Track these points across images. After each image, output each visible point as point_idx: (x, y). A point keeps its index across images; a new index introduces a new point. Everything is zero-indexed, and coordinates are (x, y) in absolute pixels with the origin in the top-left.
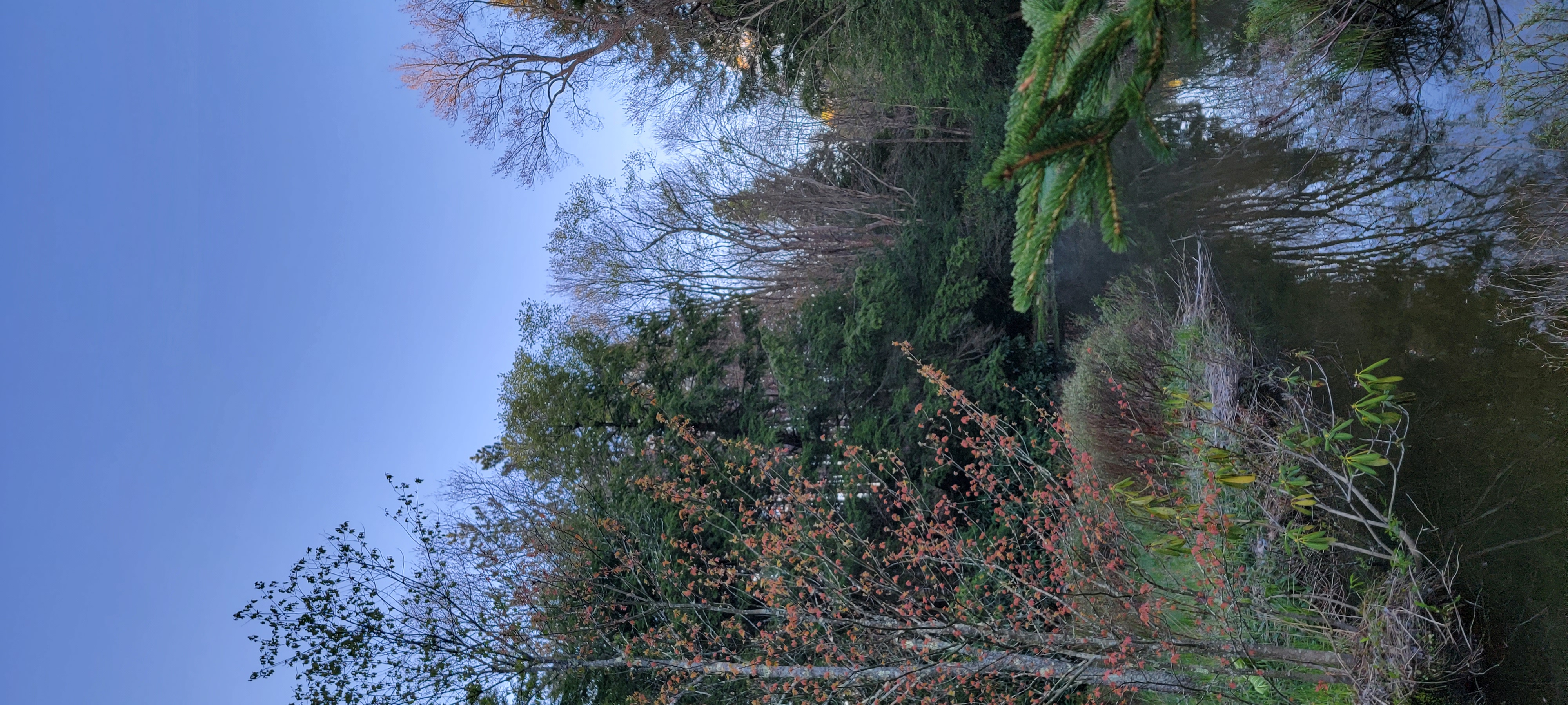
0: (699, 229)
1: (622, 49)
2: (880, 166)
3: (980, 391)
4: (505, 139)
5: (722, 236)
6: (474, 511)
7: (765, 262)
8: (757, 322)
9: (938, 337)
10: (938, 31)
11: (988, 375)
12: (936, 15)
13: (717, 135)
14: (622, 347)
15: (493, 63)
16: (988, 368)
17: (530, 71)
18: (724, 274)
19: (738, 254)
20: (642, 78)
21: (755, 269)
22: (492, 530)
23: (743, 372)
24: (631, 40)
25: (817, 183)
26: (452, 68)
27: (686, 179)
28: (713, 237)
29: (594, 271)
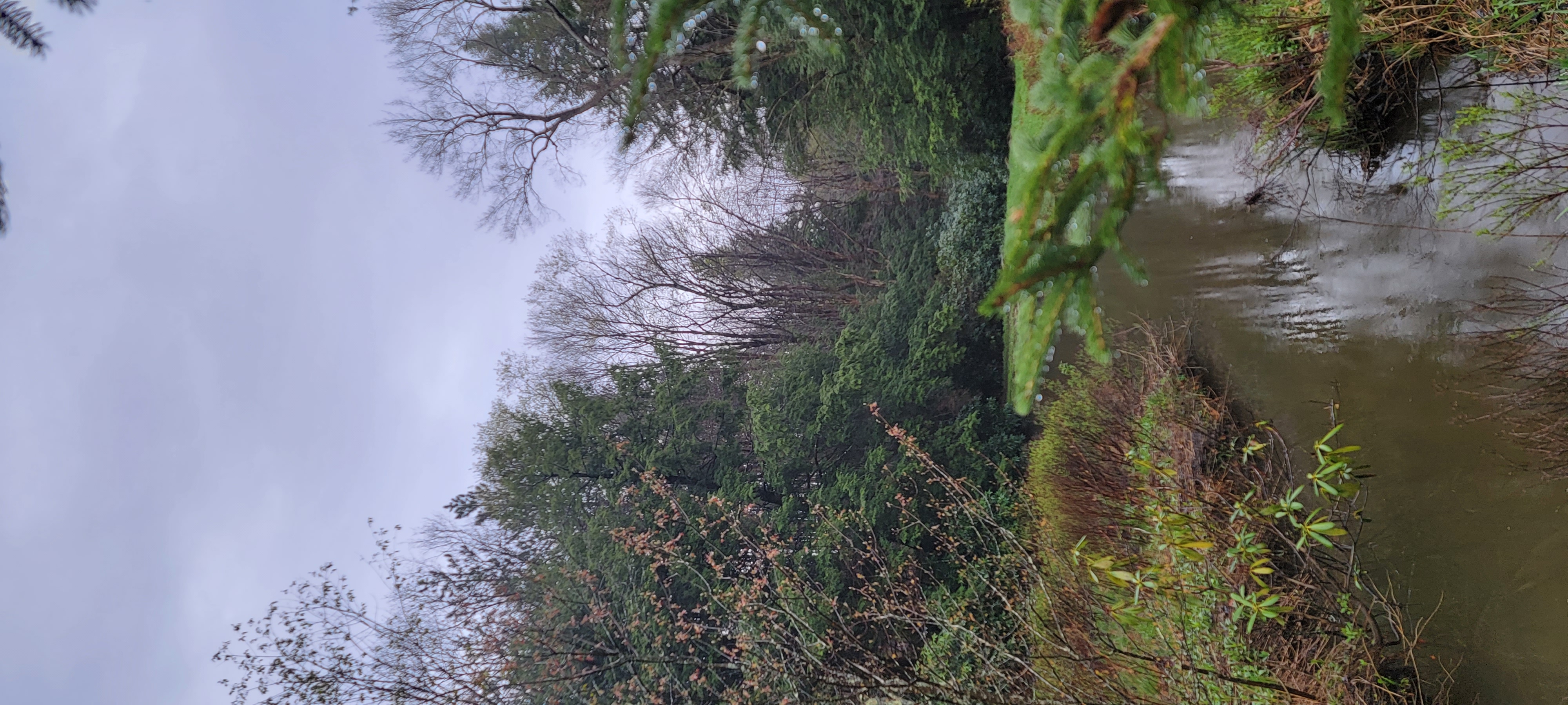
0: (675, 285)
2: (856, 228)
4: (489, 194)
5: (699, 293)
6: (446, 559)
7: (739, 319)
13: (698, 193)
14: (602, 398)
15: (478, 120)
17: (514, 129)
18: (699, 330)
19: (713, 311)
21: (729, 326)
22: (464, 578)
23: (717, 427)
26: (438, 123)
27: (664, 236)
28: (689, 293)
29: (571, 324)
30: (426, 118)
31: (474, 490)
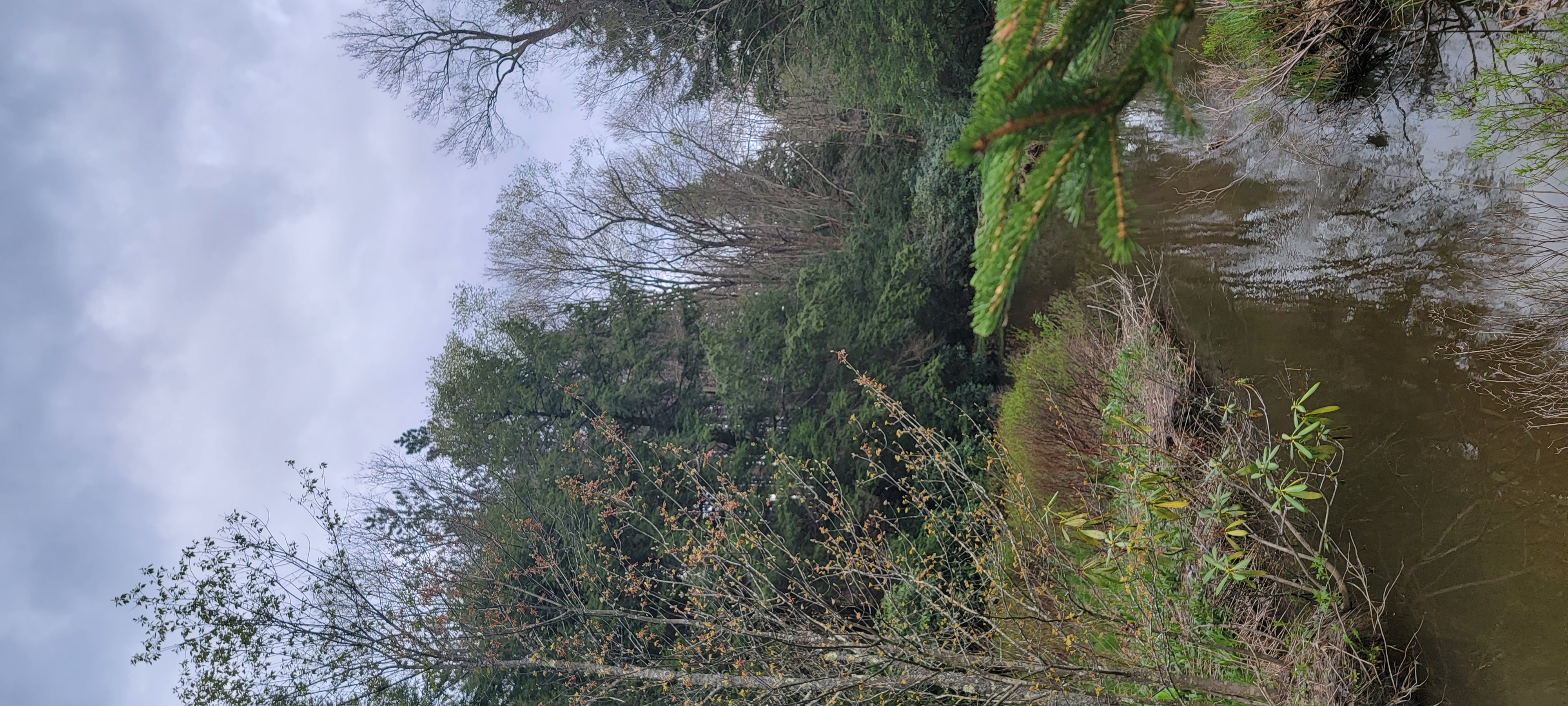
0: (645, 220)
1: (576, 33)
2: (832, 168)
3: (917, 399)
4: (450, 116)
5: (668, 229)
6: (395, 496)
7: (710, 257)
8: (698, 317)
9: (879, 343)
10: (895, 37)
11: (927, 384)
12: (894, 22)
13: (668, 126)
14: (558, 335)
15: (441, 38)
16: (927, 376)
17: (479, 49)
18: (668, 267)
19: (683, 248)
20: (595, 64)
21: (699, 264)
22: (413, 516)
23: (681, 367)
24: (585, 25)
25: (767, 182)
26: (398, 39)
27: (635, 169)
28: (658, 229)
29: (534, 257)
30: (385, 33)
31: (425, 425)
